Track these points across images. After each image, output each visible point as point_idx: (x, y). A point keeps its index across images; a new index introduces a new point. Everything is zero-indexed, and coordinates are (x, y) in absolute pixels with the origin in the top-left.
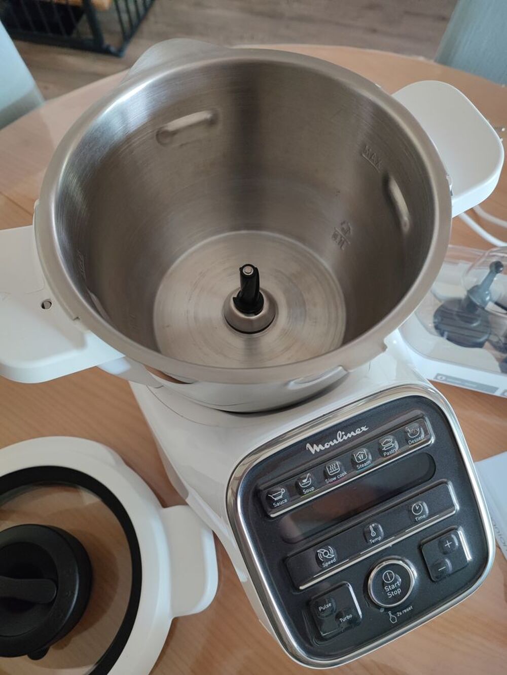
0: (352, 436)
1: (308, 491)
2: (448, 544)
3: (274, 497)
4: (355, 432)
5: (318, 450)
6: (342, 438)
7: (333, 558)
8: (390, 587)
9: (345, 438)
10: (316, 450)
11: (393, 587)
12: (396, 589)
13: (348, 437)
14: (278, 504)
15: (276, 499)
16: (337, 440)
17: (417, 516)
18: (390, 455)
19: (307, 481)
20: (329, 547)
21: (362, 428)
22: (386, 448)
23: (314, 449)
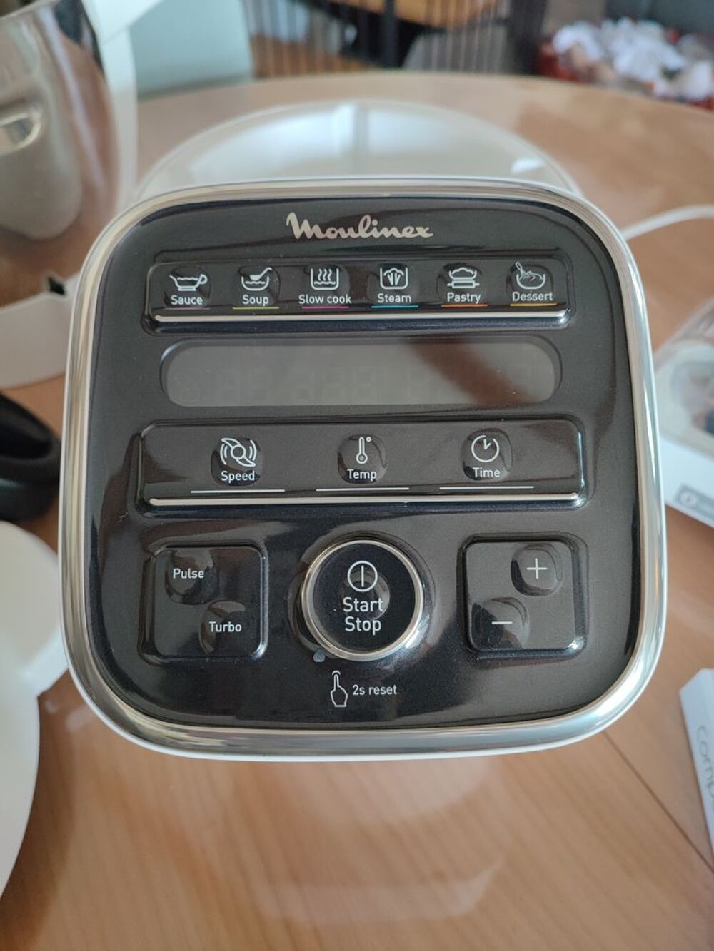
0: (392, 236)
1: (253, 300)
2: (537, 569)
3: (181, 283)
4: (400, 232)
6: (368, 232)
7: (249, 472)
8: (356, 602)
9: (375, 234)
10: (303, 233)
11: (366, 607)
12: (369, 615)
13: (383, 236)
14: (181, 301)
15: (181, 288)
16: (357, 231)
17: (478, 464)
18: (461, 302)
19: (260, 280)
20: (252, 442)
21: (418, 229)
22: (455, 284)
23: (301, 228)
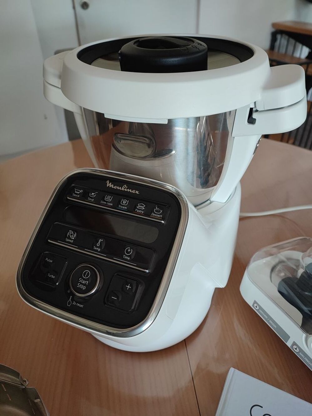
0: (129, 191)
1: (90, 199)
2: (128, 287)
3: (76, 191)
4: (132, 191)
5: (110, 187)
6: (124, 189)
7: (72, 240)
8: (82, 280)
9: (126, 190)
10: (109, 186)
11: (84, 282)
12: (84, 285)
14: (74, 195)
15: (76, 192)
16: (121, 188)
17: (125, 255)
18: (138, 212)
19: (94, 195)
20: (76, 233)
21: (137, 191)
22: (139, 207)
23: (109, 185)
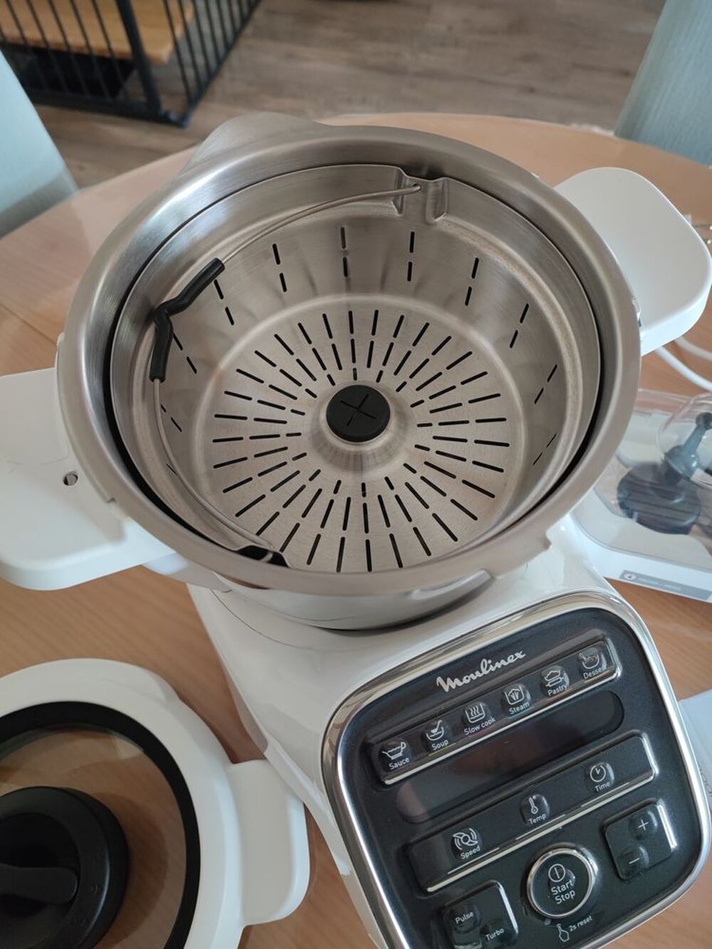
0: (503, 666)
1: (439, 746)
2: (643, 825)
3: (391, 754)
4: (506, 661)
5: (454, 687)
6: (487, 669)
7: (475, 847)
8: (558, 888)
9: (492, 668)
10: (450, 687)
11: (564, 888)
12: (567, 891)
13: (497, 668)
14: (396, 765)
15: (393, 758)
16: (481, 672)
17: (597, 784)
18: (557, 694)
19: (438, 731)
20: (471, 829)
21: (516, 655)
22: (551, 684)
23: (448, 684)
